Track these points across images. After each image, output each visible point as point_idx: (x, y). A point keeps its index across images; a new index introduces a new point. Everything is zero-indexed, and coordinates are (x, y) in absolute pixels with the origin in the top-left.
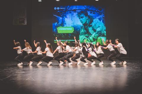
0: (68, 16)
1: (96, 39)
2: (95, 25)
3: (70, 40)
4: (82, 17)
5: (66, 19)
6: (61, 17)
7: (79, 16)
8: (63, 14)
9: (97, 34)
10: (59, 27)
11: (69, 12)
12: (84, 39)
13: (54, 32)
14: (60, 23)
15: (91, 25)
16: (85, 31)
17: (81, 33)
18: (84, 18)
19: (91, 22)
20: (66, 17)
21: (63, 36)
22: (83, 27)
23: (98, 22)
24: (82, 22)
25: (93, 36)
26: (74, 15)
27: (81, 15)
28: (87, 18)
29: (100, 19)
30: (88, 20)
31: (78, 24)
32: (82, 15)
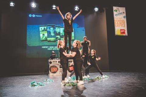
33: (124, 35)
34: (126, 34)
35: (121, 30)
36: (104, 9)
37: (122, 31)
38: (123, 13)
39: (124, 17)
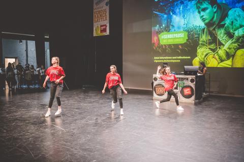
0: (177, 11)
1: (233, 54)
2: (232, 22)
3: (180, 57)
4: (204, 10)
6: (166, 14)
7: (198, 8)
8: (169, 7)
9: (235, 43)
10: (162, 33)
11: (180, 2)
12: (207, 55)
13: (154, 43)
14: (164, 26)
15: (223, 23)
16: (209, 38)
17: (200, 43)
18: (208, 11)
19: (224, 16)
20: (174, 13)
21: (168, 50)
22: (205, 30)
23: (239, 16)
24: (204, 20)
25: (226, 47)
26: (189, 7)
27: (201, 4)
28: (215, 10)
30: (216, 15)
31: (195, 24)
32: (205, 5)
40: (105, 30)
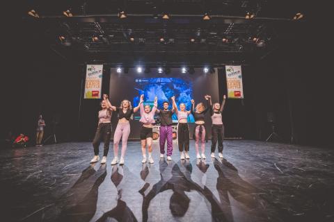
0: (151, 89)
4: (167, 91)
5: (149, 93)
6: (143, 90)
8: (146, 87)
11: (153, 85)
18: (169, 92)
23: (185, 96)
24: (167, 97)
26: (158, 89)
27: (166, 88)
29: (187, 93)
31: (162, 98)
33: (239, 97)
34: (242, 96)
35: (235, 92)
36: (216, 69)
37: (237, 93)
38: (239, 72)
39: (240, 77)
40: (97, 95)
